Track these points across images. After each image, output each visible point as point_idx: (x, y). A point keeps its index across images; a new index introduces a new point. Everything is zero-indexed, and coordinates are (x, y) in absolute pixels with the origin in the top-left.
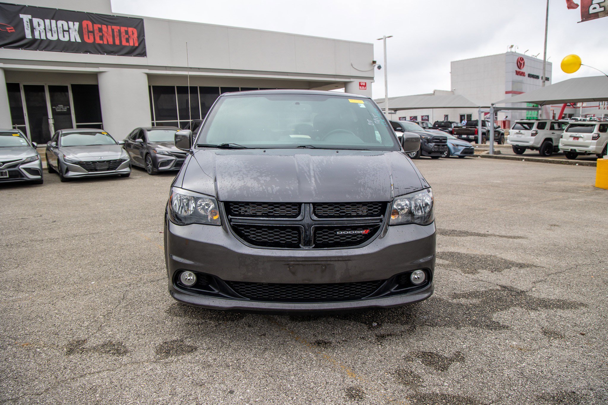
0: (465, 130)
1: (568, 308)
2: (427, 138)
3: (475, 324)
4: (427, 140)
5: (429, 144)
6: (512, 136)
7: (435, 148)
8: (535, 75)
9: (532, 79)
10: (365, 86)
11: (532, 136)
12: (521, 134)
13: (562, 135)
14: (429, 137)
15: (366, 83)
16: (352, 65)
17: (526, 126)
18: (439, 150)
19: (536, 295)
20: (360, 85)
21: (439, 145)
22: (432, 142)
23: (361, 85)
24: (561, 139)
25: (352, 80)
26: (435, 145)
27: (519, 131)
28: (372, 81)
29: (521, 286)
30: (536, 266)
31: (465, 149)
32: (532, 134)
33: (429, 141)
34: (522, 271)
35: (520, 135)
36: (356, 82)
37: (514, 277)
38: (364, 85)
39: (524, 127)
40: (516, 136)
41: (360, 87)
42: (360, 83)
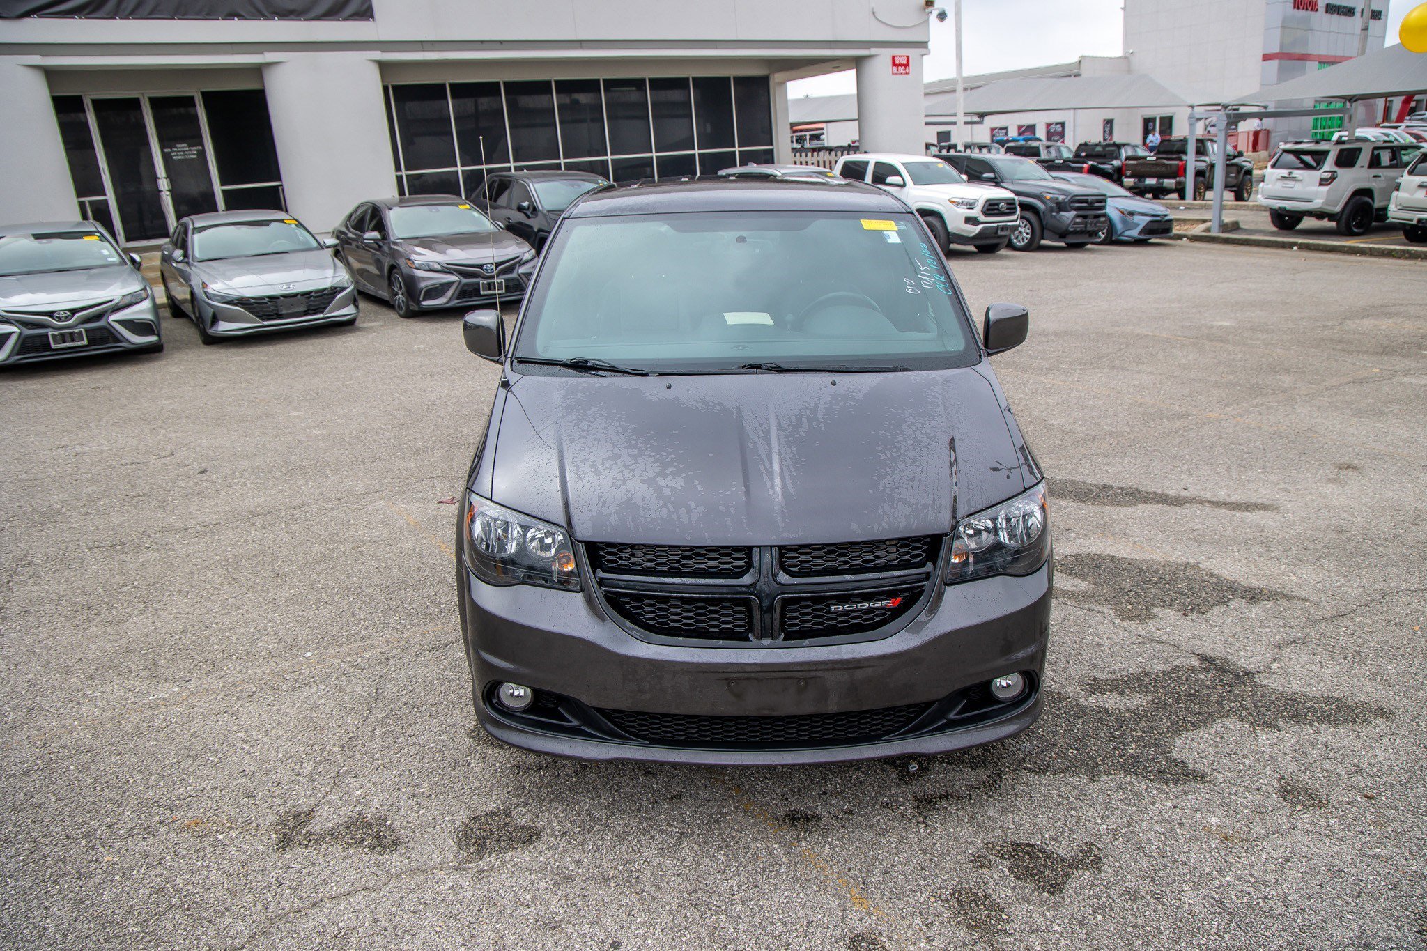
0: (1153, 164)
1: (1346, 722)
2: (1057, 199)
3: (1132, 766)
4: (1057, 203)
5: (1062, 213)
6: (1270, 186)
7: (1076, 223)
8: (1344, 7)
9: (1335, 17)
10: (907, 65)
11: (1321, 184)
12: (1294, 179)
13: (1399, 184)
14: (1061, 198)
15: (908, 58)
16: (874, 13)
17: (1308, 159)
18: (1086, 227)
19: (1276, 684)
20: (894, 64)
21: (1085, 217)
22: (1069, 208)
23: (897, 62)
24: (1395, 193)
25: (873, 51)
26: (1078, 216)
27: (1290, 173)
28: (922, 51)
29: (1248, 657)
30: (1287, 597)
31: (1151, 222)
32: (1322, 180)
33: (1061, 207)
34: (1255, 611)
35: (1291, 183)
36: (885, 55)
37: (1234, 629)
38: (905, 62)
39: (1303, 162)
40: (1279, 185)
41: (895, 68)
42: (893, 58)
